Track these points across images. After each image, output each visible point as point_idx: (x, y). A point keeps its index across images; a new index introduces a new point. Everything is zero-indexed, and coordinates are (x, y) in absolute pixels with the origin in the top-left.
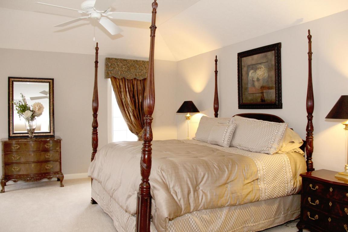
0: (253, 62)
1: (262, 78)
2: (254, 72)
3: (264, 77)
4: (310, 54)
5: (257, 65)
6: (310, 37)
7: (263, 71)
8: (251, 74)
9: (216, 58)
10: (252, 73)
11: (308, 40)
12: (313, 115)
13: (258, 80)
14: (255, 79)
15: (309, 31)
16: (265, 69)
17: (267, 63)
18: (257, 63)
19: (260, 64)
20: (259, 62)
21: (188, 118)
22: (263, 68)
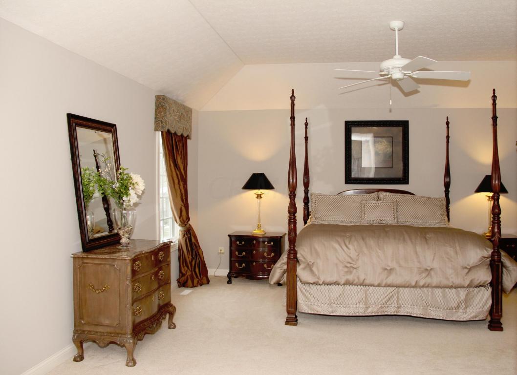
1: (384, 153)
3: (386, 152)
4: (448, 137)
6: (448, 123)
7: (385, 145)
9: (306, 120)
11: (446, 126)
12: (449, 190)
13: (377, 154)
15: (447, 118)
16: (388, 144)
17: (390, 138)
18: (377, 136)
19: (381, 137)
20: (380, 135)
21: (259, 196)
22: (384, 143)
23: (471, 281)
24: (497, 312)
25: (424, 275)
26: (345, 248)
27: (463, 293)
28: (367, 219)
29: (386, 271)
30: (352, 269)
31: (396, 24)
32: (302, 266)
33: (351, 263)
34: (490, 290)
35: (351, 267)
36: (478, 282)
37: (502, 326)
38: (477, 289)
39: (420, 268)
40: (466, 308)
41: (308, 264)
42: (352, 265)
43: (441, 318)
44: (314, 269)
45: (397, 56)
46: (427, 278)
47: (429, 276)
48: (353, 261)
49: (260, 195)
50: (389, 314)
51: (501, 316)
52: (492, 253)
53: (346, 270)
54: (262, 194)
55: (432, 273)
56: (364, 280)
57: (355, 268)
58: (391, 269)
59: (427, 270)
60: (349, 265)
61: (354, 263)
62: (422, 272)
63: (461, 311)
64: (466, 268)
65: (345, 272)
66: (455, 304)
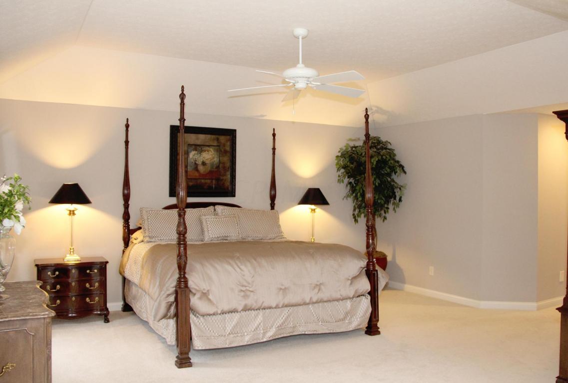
0: (198, 142)
1: (210, 163)
2: (197, 154)
3: (213, 162)
4: (274, 149)
5: (202, 147)
6: (274, 135)
7: (212, 155)
8: (192, 155)
9: (127, 122)
10: (195, 154)
13: (204, 164)
14: (199, 162)
15: (274, 129)
16: (215, 153)
17: (217, 147)
18: (204, 144)
19: (209, 146)
20: (208, 144)
21: (72, 213)
22: (211, 152)
23: (356, 292)
24: (375, 317)
25: (316, 290)
26: (238, 269)
27: (348, 304)
28: (211, 237)
29: (282, 291)
30: (248, 293)
31: (301, 32)
32: (198, 295)
33: (246, 286)
34: (369, 297)
35: (247, 290)
36: (361, 291)
37: (379, 330)
38: (359, 298)
39: (311, 284)
40: (351, 318)
41: (203, 293)
42: (248, 288)
43: (332, 332)
44: (210, 297)
45: (301, 65)
46: (319, 294)
47: (321, 291)
48: (249, 283)
49: (73, 211)
50: (285, 335)
51: (378, 320)
52: (367, 262)
53: (242, 294)
54: (76, 210)
55: (322, 287)
56: (263, 302)
57: (252, 291)
58: (285, 288)
59: (317, 285)
60: (244, 289)
61: (250, 286)
62: (315, 288)
63: (347, 321)
64: (349, 279)
65: (242, 296)
66: (342, 316)
